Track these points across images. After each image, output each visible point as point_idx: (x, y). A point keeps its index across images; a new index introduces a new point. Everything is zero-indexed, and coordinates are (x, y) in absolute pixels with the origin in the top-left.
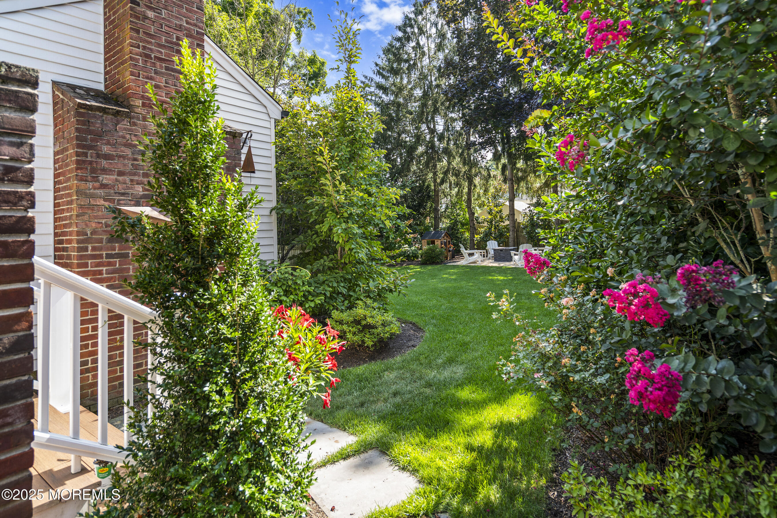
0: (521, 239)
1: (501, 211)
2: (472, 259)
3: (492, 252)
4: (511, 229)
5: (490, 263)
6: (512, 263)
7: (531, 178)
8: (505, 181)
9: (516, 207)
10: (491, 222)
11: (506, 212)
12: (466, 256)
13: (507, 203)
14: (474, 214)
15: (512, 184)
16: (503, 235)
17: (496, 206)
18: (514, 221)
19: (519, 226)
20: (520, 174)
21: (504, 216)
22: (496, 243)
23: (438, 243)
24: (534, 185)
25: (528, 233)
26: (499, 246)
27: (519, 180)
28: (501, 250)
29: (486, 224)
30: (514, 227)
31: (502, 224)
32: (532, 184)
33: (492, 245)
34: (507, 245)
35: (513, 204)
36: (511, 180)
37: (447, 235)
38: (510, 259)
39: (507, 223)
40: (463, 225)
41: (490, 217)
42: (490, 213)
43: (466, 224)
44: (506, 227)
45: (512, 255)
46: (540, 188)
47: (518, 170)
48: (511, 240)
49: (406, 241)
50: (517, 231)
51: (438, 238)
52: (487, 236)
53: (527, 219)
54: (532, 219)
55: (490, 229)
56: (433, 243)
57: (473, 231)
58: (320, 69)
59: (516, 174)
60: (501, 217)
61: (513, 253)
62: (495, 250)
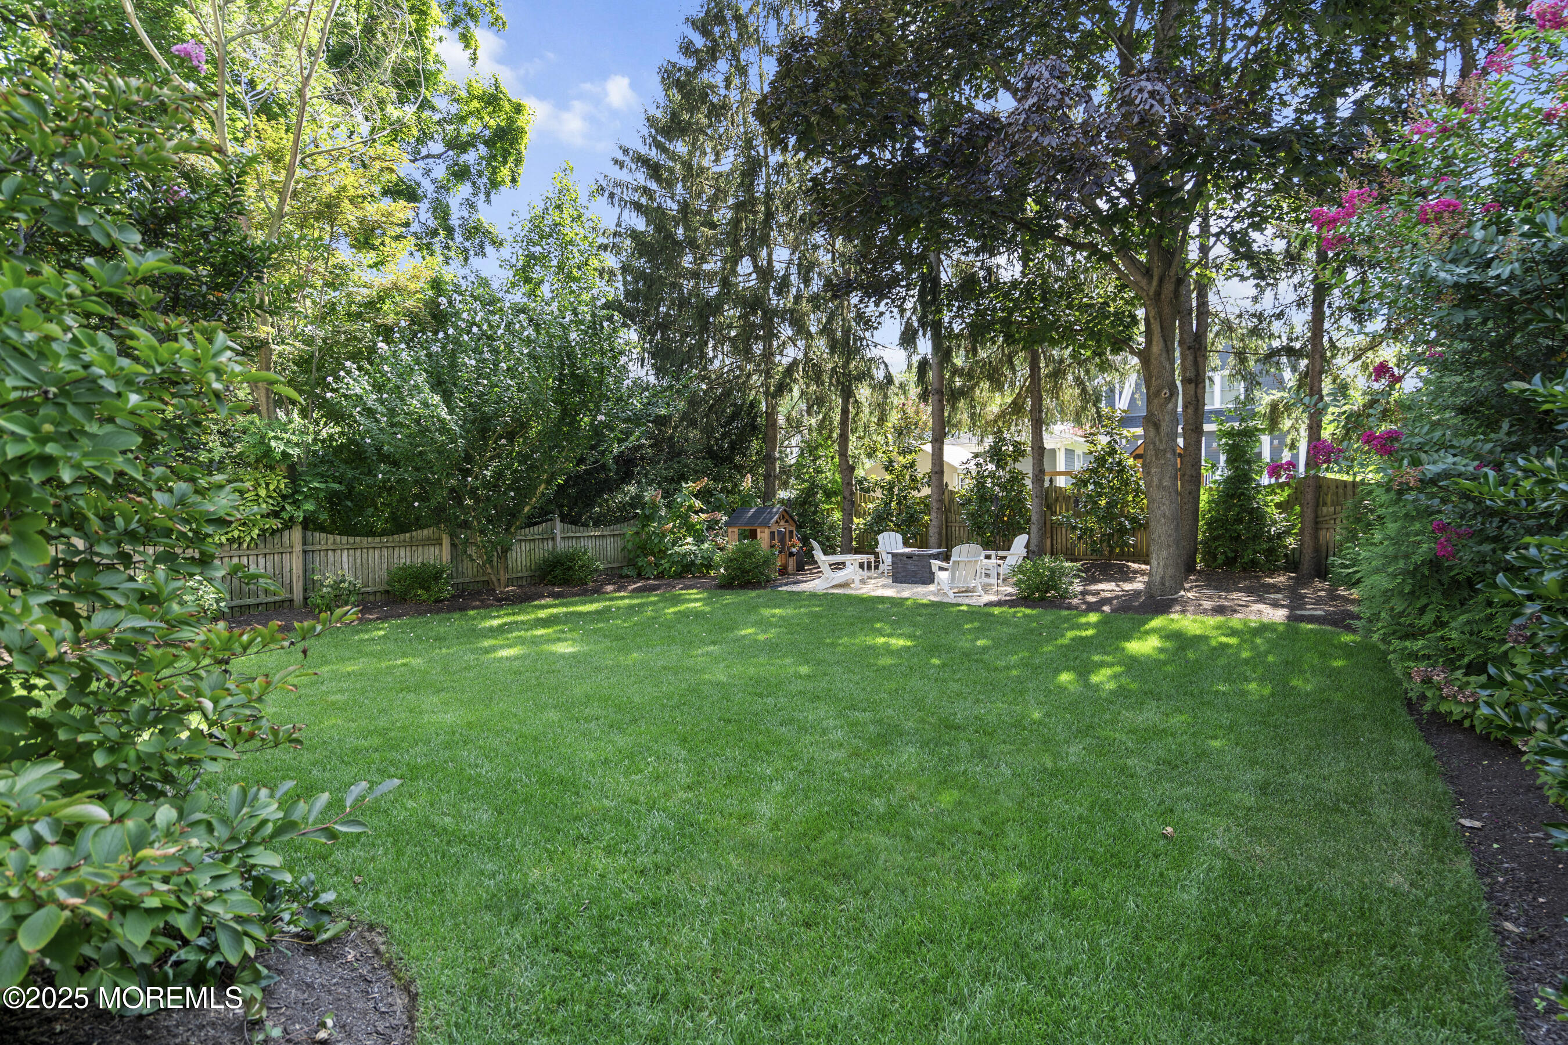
0: (956, 530)
1: (912, 465)
2: (840, 576)
3: (888, 560)
4: (935, 505)
5: (880, 587)
6: (932, 588)
7: (983, 390)
8: (924, 397)
9: (946, 458)
10: (891, 489)
11: (924, 467)
12: (825, 568)
13: (928, 448)
14: (852, 469)
15: (941, 401)
16: (917, 520)
17: (903, 452)
18: (941, 488)
19: (952, 500)
20: (958, 382)
21: (919, 476)
22: (899, 537)
23: (763, 536)
24: (989, 409)
25: (972, 515)
26: (906, 544)
27: (955, 395)
28: (909, 557)
29: (878, 493)
30: (941, 501)
31: (915, 493)
32: (984, 405)
33: (891, 543)
34: (923, 544)
35: (941, 450)
36: (940, 392)
37: (786, 517)
38: (929, 578)
39: (926, 491)
40: (829, 494)
41: (888, 477)
42: (889, 467)
43: (835, 494)
44: (923, 501)
45: (935, 569)
46: (1002, 415)
47: (956, 371)
48: (933, 532)
49: (690, 529)
50: (948, 510)
51: (765, 524)
52: (880, 522)
53: (970, 483)
54: (980, 485)
55: (887, 504)
56: (753, 535)
57: (851, 508)
58: (511, 121)
59: (951, 381)
60: (913, 479)
61: (935, 564)
62: (894, 555)
